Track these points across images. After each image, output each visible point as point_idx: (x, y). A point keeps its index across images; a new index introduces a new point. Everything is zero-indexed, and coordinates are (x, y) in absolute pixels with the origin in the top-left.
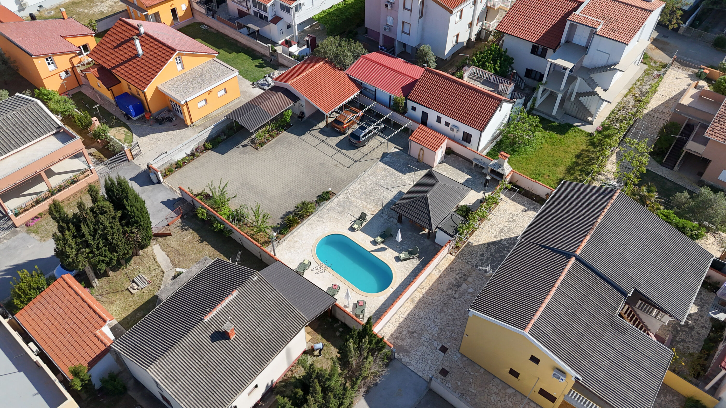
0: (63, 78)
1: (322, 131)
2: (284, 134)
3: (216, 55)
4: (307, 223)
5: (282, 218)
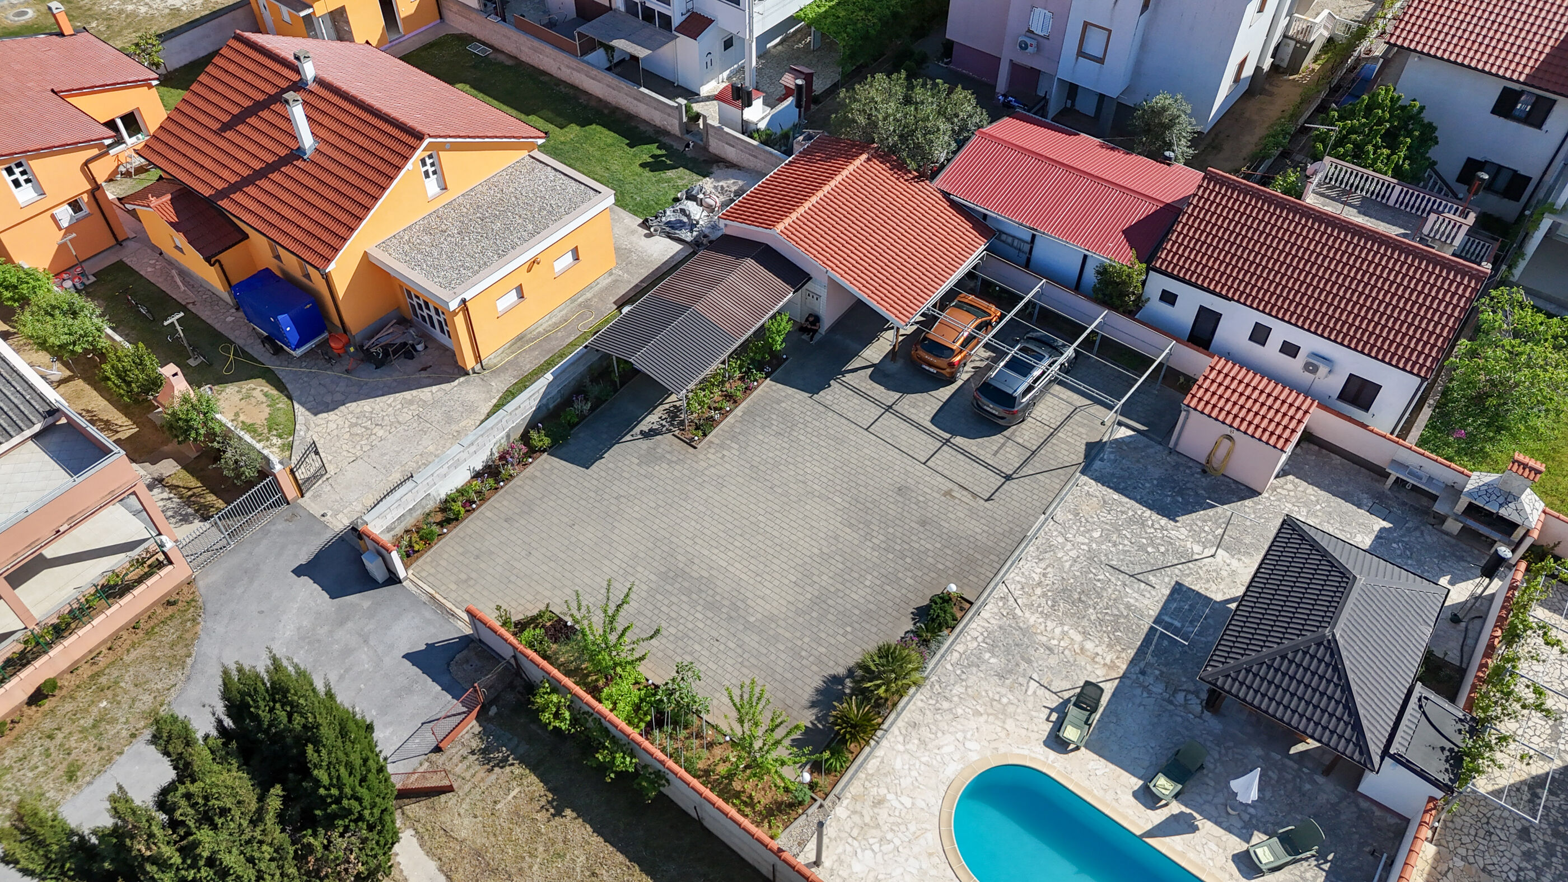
0: (65, 224)
1: (879, 374)
2: (767, 388)
3: (540, 141)
4: (900, 723)
5: (813, 705)
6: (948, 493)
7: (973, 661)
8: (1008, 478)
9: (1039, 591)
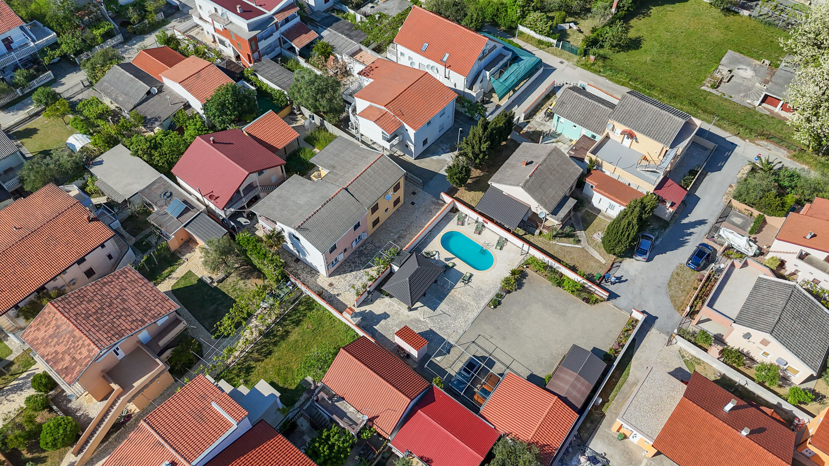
5: (524, 283)
6: (492, 337)
7: (488, 292)
8: (473, 342)
9: (470, 310)
